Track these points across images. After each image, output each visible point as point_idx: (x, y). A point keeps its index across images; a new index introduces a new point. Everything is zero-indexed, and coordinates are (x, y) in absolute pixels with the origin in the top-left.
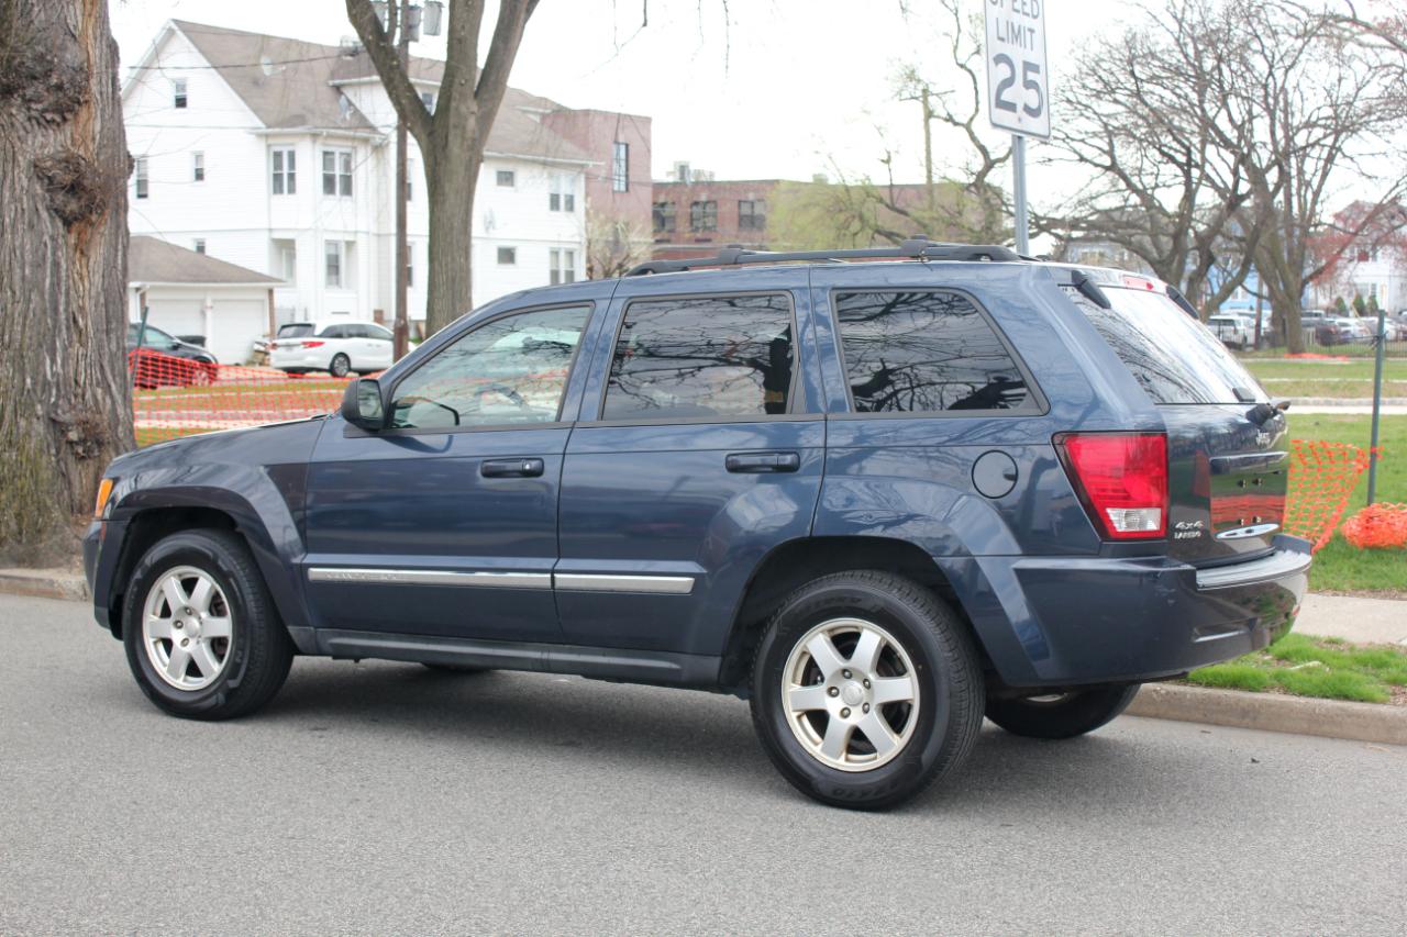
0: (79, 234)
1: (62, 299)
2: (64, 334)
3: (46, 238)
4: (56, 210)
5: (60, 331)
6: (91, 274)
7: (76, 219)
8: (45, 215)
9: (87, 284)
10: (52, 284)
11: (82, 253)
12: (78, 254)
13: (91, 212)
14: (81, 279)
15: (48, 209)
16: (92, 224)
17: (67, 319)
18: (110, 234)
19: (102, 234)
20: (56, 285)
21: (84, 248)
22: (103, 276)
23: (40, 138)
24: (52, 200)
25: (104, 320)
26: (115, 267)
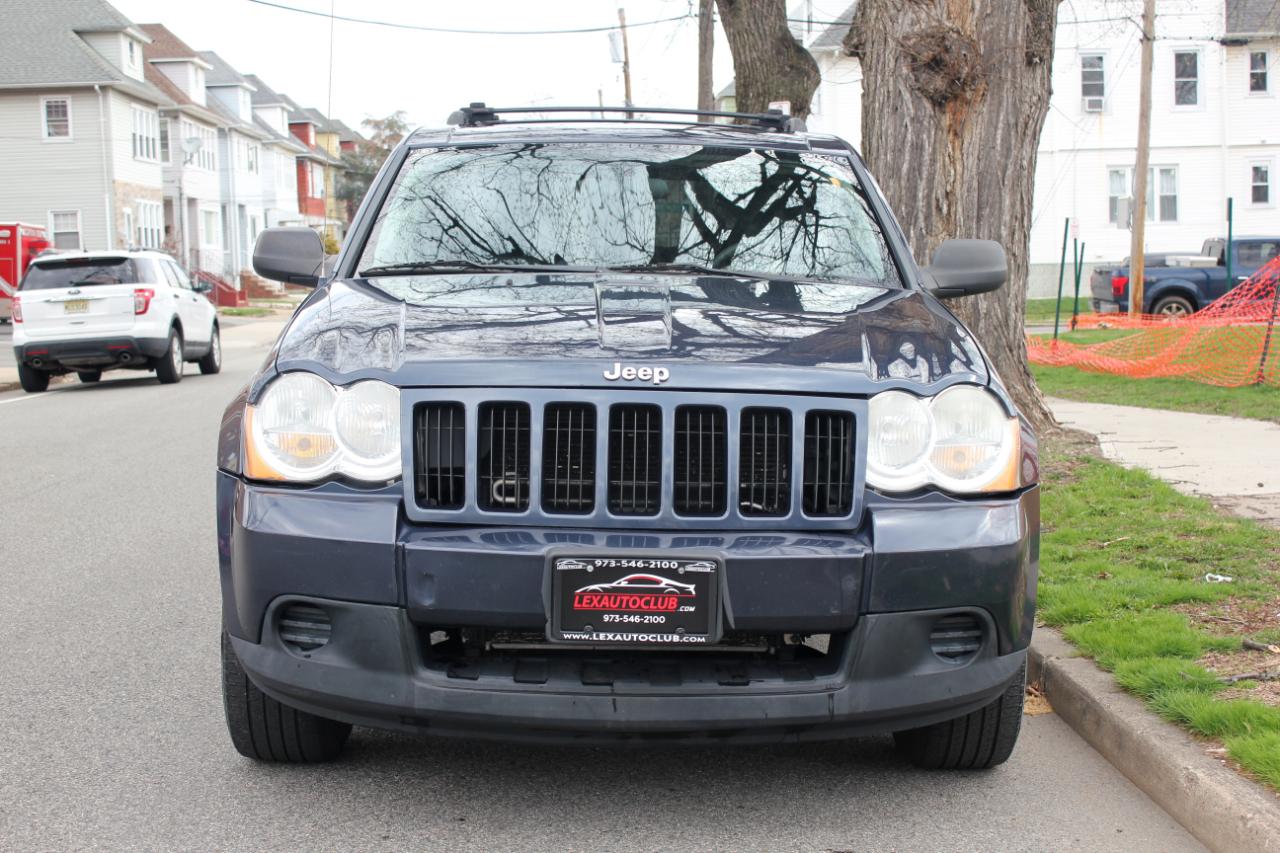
0: (954, 114)
1: (922, 185)
2: (922, 223)
3: (907, 120)
4: (921, 90)
5: (917, 218)
6: (965, 157)
7: (946, 98)
8: (907, 96)
9: (959, 168)
10: (911, 169)
11: (956, 134)
12: (951, 136)
13: (964, 90)
14: (953, 162)
15: (912, 90)
16: (968, 103)
17: (929, 205)
18: (990, 112)
19: (981, 113)
20: (915, 169)
21: (958, 130)
22: (979, 159)
23: (910, 15)
24: (917, 80)
25: (976, 206)
26: (994, 148)
